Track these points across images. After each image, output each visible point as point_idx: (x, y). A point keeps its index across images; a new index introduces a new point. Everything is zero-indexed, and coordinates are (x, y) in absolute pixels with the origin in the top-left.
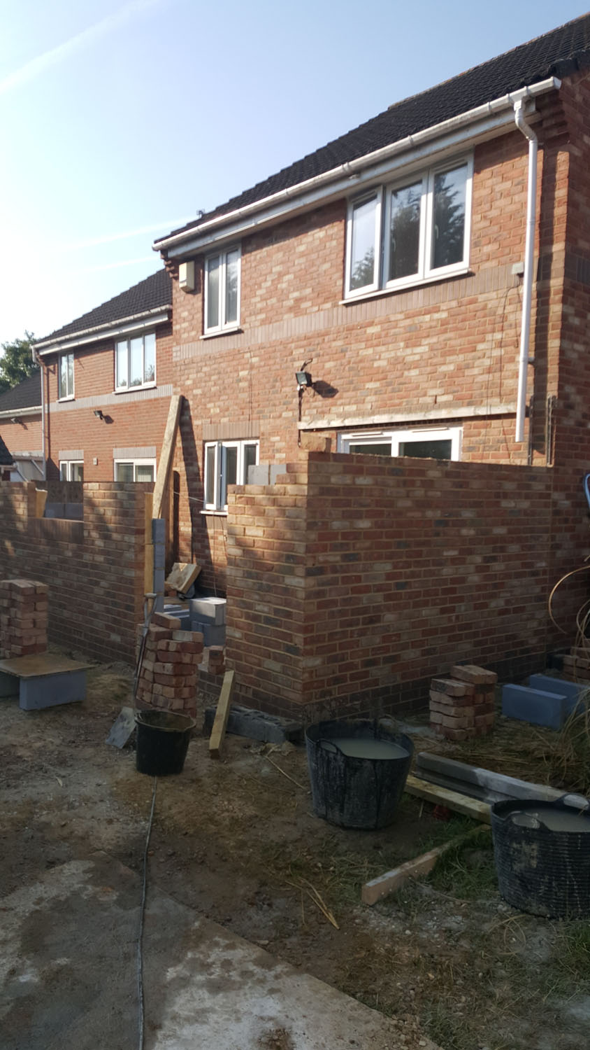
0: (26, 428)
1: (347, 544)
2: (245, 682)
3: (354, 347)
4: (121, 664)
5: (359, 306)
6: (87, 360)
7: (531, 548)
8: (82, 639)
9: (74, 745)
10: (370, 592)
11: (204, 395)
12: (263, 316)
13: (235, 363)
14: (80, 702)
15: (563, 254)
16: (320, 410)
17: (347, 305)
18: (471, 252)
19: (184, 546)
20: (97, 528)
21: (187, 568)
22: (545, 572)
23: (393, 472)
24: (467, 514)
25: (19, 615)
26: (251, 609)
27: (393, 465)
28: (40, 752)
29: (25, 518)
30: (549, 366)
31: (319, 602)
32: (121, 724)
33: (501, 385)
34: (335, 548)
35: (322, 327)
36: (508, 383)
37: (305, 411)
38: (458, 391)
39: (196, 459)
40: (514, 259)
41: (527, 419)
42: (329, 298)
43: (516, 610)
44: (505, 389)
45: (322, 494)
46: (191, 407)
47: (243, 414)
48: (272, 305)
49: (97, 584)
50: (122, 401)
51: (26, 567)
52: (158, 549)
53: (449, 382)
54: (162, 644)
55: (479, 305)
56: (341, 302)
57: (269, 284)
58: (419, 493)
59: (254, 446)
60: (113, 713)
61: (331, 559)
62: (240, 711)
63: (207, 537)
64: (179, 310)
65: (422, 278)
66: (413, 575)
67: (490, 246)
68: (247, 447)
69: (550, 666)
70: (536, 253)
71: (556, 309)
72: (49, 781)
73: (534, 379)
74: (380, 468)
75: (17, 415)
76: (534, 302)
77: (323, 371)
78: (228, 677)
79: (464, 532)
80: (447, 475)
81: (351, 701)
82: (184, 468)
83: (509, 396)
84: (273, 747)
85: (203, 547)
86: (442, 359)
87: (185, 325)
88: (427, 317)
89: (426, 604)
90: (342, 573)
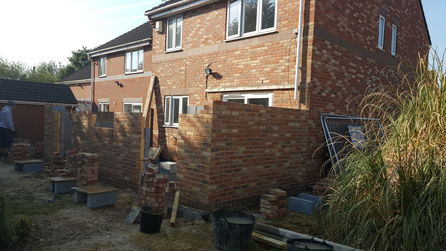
0: (83, 88)
1: (228, 139)
2: (184, 196)
3: (229, 59)
4: (129, 189)
5: (232, 43)
6: (113, 60)
7: (300, 142)
8: (111, 179)
9: (111, 222)
10: (237, 158)
11: (165, 76)
12: (192, 45)
13: (179, 63)
14: (113, 205)
15: (313, 26)
16: (215, 84)
17: (227, 42)
18: (277, 24)
19: (155, 140)
20: (120, 131)
21: (156, 150)
22: (305, 152)
23: (247, 110)
24: (276, 128)
25: (86, 168)
26: (188, 165)
27: (247, 107)
28: (98, 225)
29: (87, 127)
30: (307, 70)
31: (216, 163)
32: (132, 213)
33: (288, 77)
34: (223, 140)
35: (216, 51)
36: (292, 76)
37: (209, 84)
38: (271, 79)
39: (161, 103)
40: (294, 27)
41: (299, 91)
42: (219, 39)
43: (294, 167)
44: (290, 79)
45: (218, 118)
46: (159, 81)
47: (182, 85)
48: (195, 40)
49: (119, 155)
50: (128, 78)
51: (86, 148)
52: (147, 140)
53: (268, 75)
54: (150, 180)
55: (281, 45)
56: (224, 41)
57: (194, 32)
58: (257, 119)
59: (187, 99)
60: (128, 209)
61: (222, 145)
62: (182, 208)
63: (165, 136)
64: (155, 41)
65: (257, 33)
66: (254, 152)
67: (284, 21)
68: (184, 99)
69: (307, 190)
70: (303, 25)
71: (310, 48)
72: (103, 236)
73: (301, 75)
74: (241, 108)
75: (79, 82)
76: (302, 45)
77: (216, 68)
78: (177, 194)
79: (274, 135)
80: (268, 112)
81: (228, 203)
82: (156, 107)
83: (291, 81)
84: (197, 222)
85: (163, 140)
86: (265, 66)
87: (158, 47)
88: (259, 49)
89: (259, 164)
90: (226, 150)
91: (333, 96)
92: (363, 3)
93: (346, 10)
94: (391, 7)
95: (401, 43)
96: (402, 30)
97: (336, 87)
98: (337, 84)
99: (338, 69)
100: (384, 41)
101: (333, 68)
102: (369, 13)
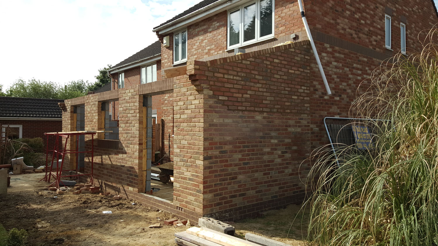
1: (222, 147)
2: (181, 206)
10: (232, 166)
12: (196, 56)
18: (275, 30)
24: (273, 134)
26: (183, 175)
31: (210, 171)
34: (216, 148)
40: (291, 33)
42: (221, 49)
45: (210, 126)
48: (199, 52)
56: (226, 51)
57: (198, 44)
58: (252, 125)
61: (215, 153)
64: (164, 55)
65: (256, 40)
66: (251, 159)
67: (282, 27)
74: (235, 115)
79: (273, 141)
81: (225, 213)
87: (166, 60)
89: (257, 171)
90: (219, 158)
91: (337, 98)
92: (364, 3)
93: (345, 12)
94: (397, 6)
95: (412, 41)
96: (412, 28)
97: (341, 89)
98: (341, 86)
99: (341, 71)
100: (392, 40)
101: (335, 70)
102: (373, 13)
